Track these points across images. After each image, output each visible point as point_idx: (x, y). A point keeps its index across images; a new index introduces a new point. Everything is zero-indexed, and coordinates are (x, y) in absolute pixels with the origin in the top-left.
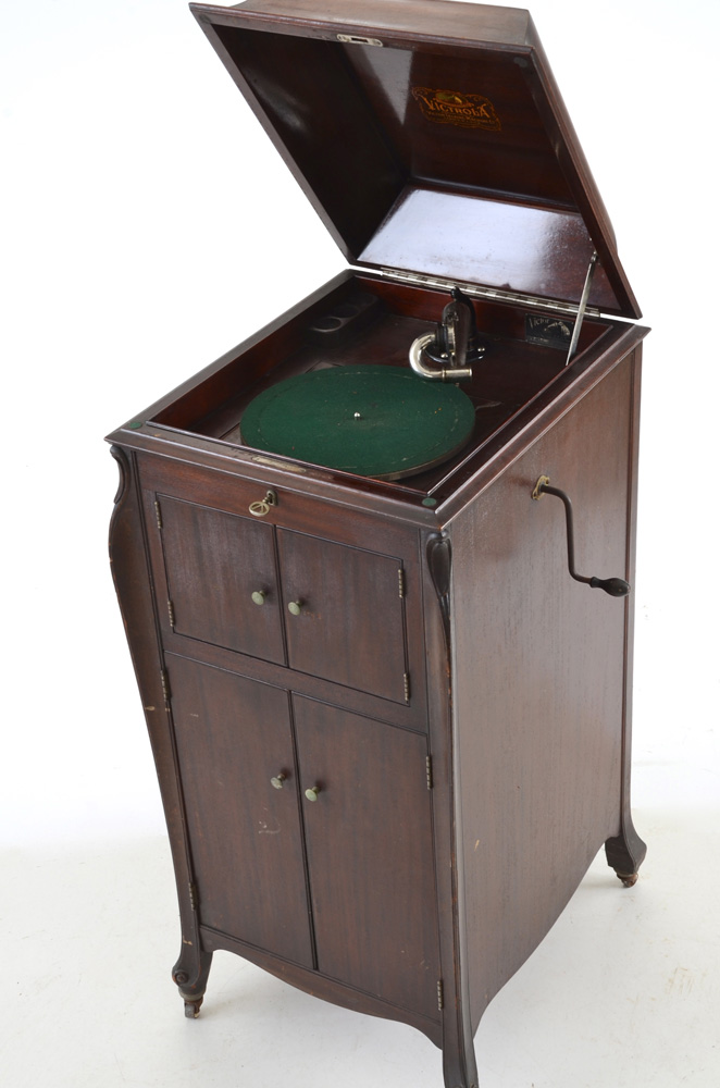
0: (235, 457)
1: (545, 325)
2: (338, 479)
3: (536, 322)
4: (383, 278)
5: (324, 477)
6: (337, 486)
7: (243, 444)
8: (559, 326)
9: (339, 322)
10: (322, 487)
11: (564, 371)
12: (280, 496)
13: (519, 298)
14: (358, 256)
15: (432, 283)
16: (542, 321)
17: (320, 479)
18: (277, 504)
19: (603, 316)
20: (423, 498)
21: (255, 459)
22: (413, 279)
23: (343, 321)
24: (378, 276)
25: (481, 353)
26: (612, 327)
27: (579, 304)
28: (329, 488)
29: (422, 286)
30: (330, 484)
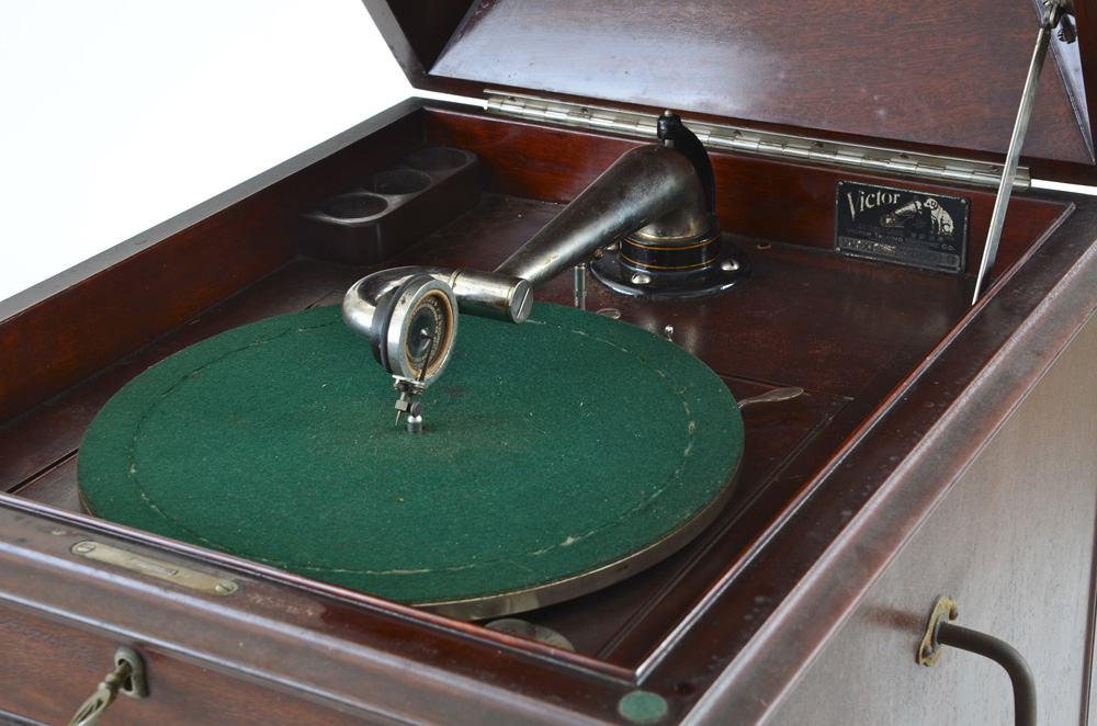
0: (21, 542)
1: (888, 208)
2: (340, 619)
3: (865, 203)
4: (490, 112)
5: (292, 609)
6: (330, 643)
7: (84, 512)
8: (927, 211)
9: (383, 205)
10: (284, 646)
11: (970, 317)
12: (155, 668)
13: (820, 147)
14: (431, 65)
15: (603, 121)
16: (880, 198)
17: (277, 615)
18: (145, 691)
19: (1037, 184)
20: (617, 693)
21: (80, 549)
22: (558, 113)
23: (394, 201)
24: (479, 110)
25: (729, 277)
26: (1072, 206)
27: (1002, 158)
28: (306, 650)
29: (580, 128)
30: (309, 637)
